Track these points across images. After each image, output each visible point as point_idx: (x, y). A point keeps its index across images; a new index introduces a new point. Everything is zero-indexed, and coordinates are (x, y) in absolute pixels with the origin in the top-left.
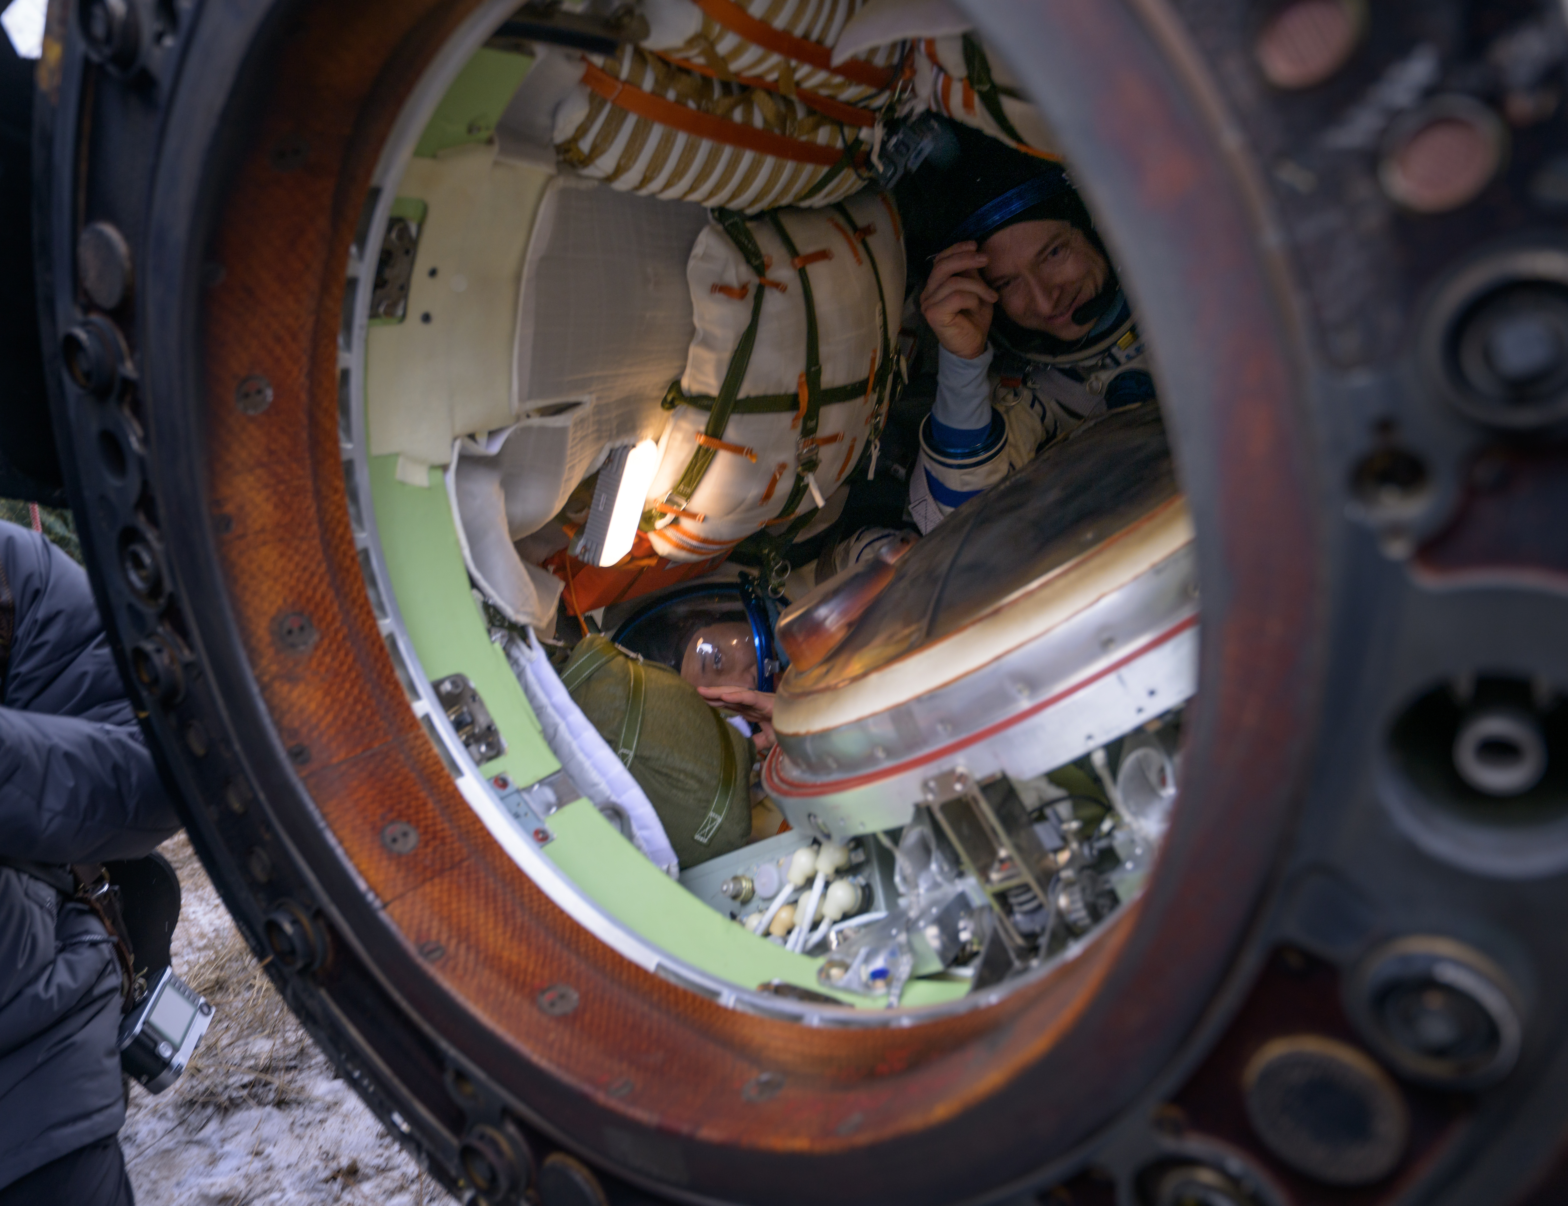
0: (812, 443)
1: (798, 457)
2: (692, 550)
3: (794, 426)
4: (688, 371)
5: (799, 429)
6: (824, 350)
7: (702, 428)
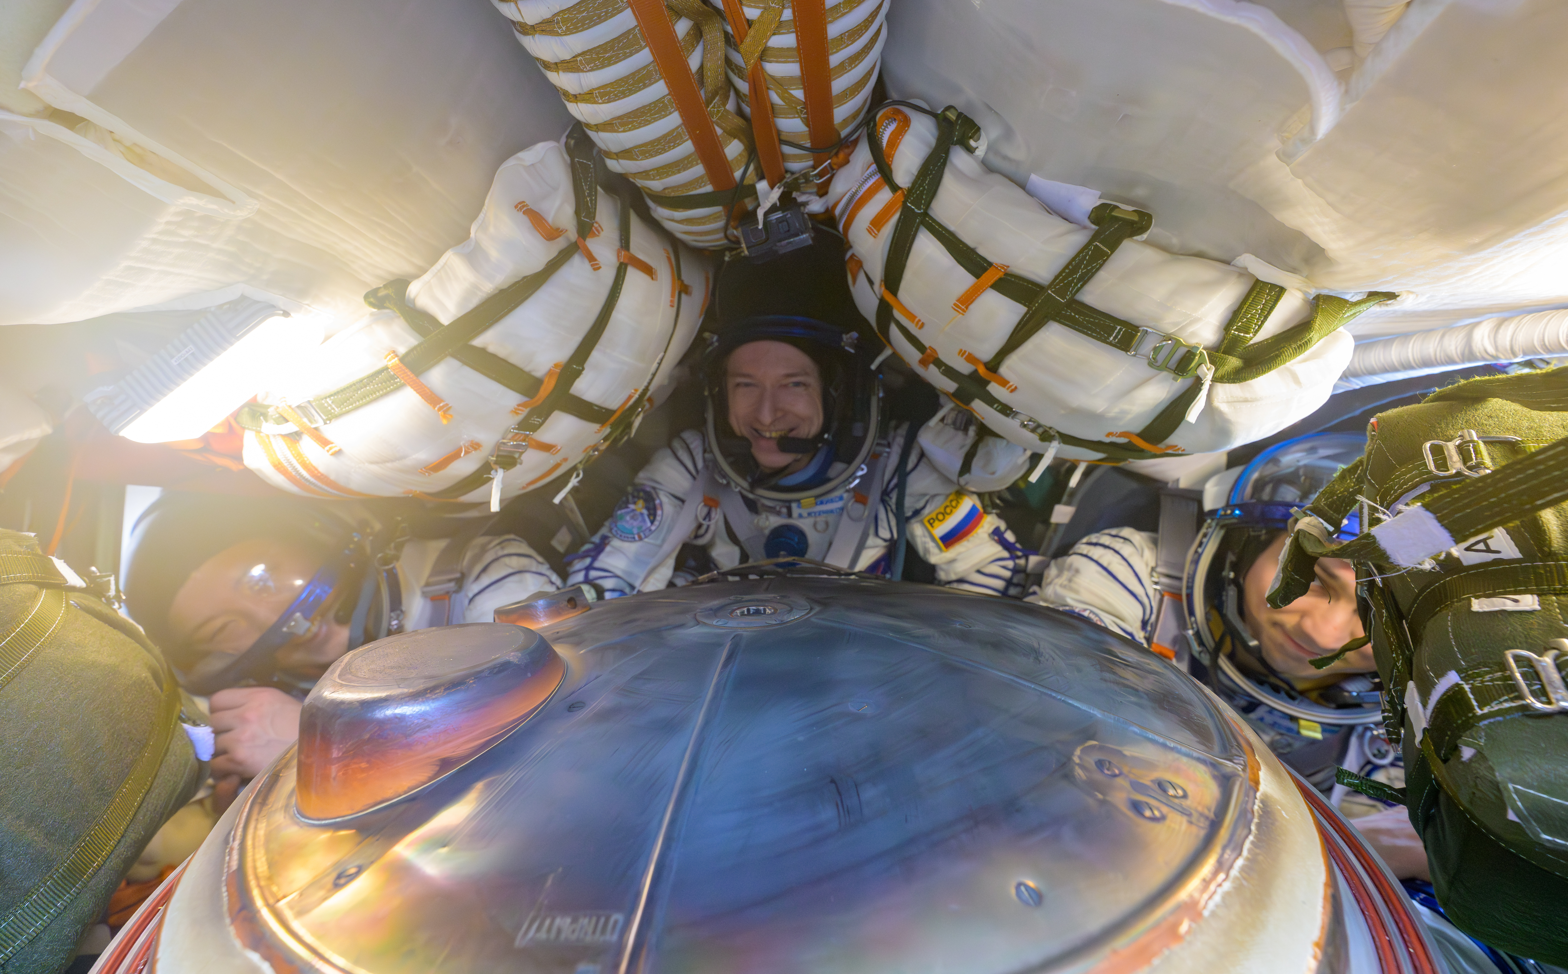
0: (524, 440)
1: (499, 445)
2: (295, 479)
3: (515, 412)
4: (426, 277)
5: (520, 418)
6: (596, 355)
7: (402, 350)
